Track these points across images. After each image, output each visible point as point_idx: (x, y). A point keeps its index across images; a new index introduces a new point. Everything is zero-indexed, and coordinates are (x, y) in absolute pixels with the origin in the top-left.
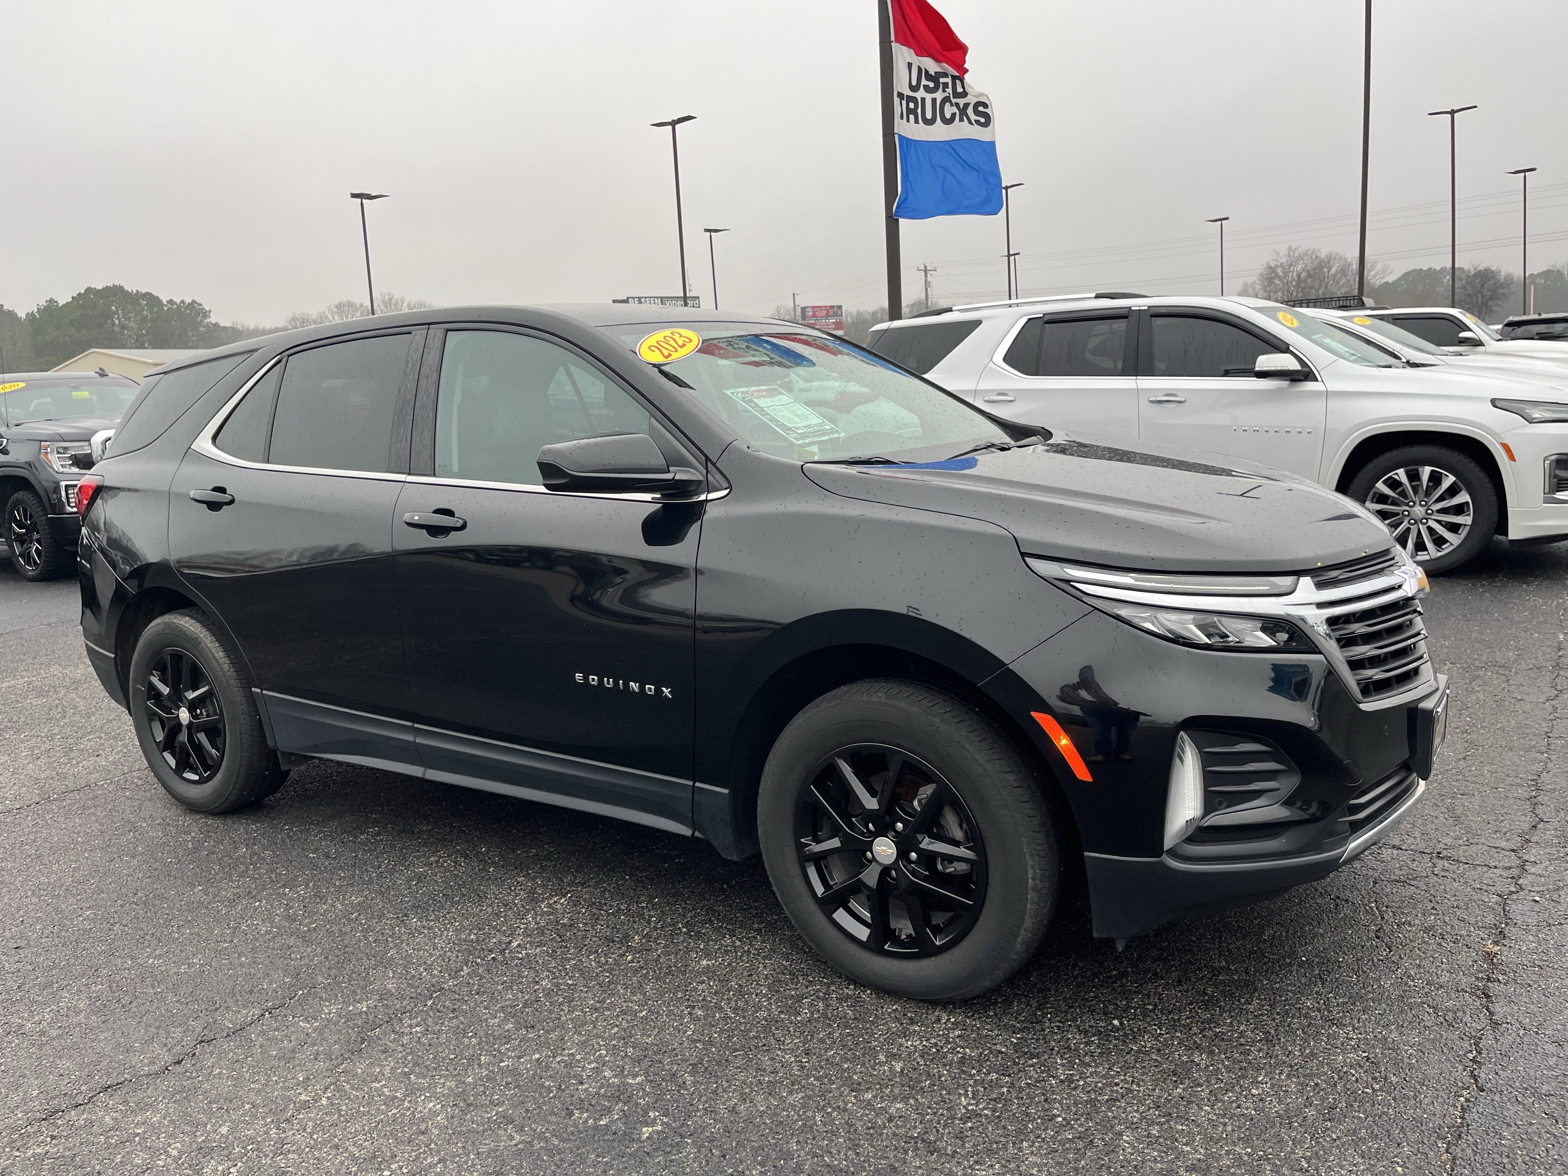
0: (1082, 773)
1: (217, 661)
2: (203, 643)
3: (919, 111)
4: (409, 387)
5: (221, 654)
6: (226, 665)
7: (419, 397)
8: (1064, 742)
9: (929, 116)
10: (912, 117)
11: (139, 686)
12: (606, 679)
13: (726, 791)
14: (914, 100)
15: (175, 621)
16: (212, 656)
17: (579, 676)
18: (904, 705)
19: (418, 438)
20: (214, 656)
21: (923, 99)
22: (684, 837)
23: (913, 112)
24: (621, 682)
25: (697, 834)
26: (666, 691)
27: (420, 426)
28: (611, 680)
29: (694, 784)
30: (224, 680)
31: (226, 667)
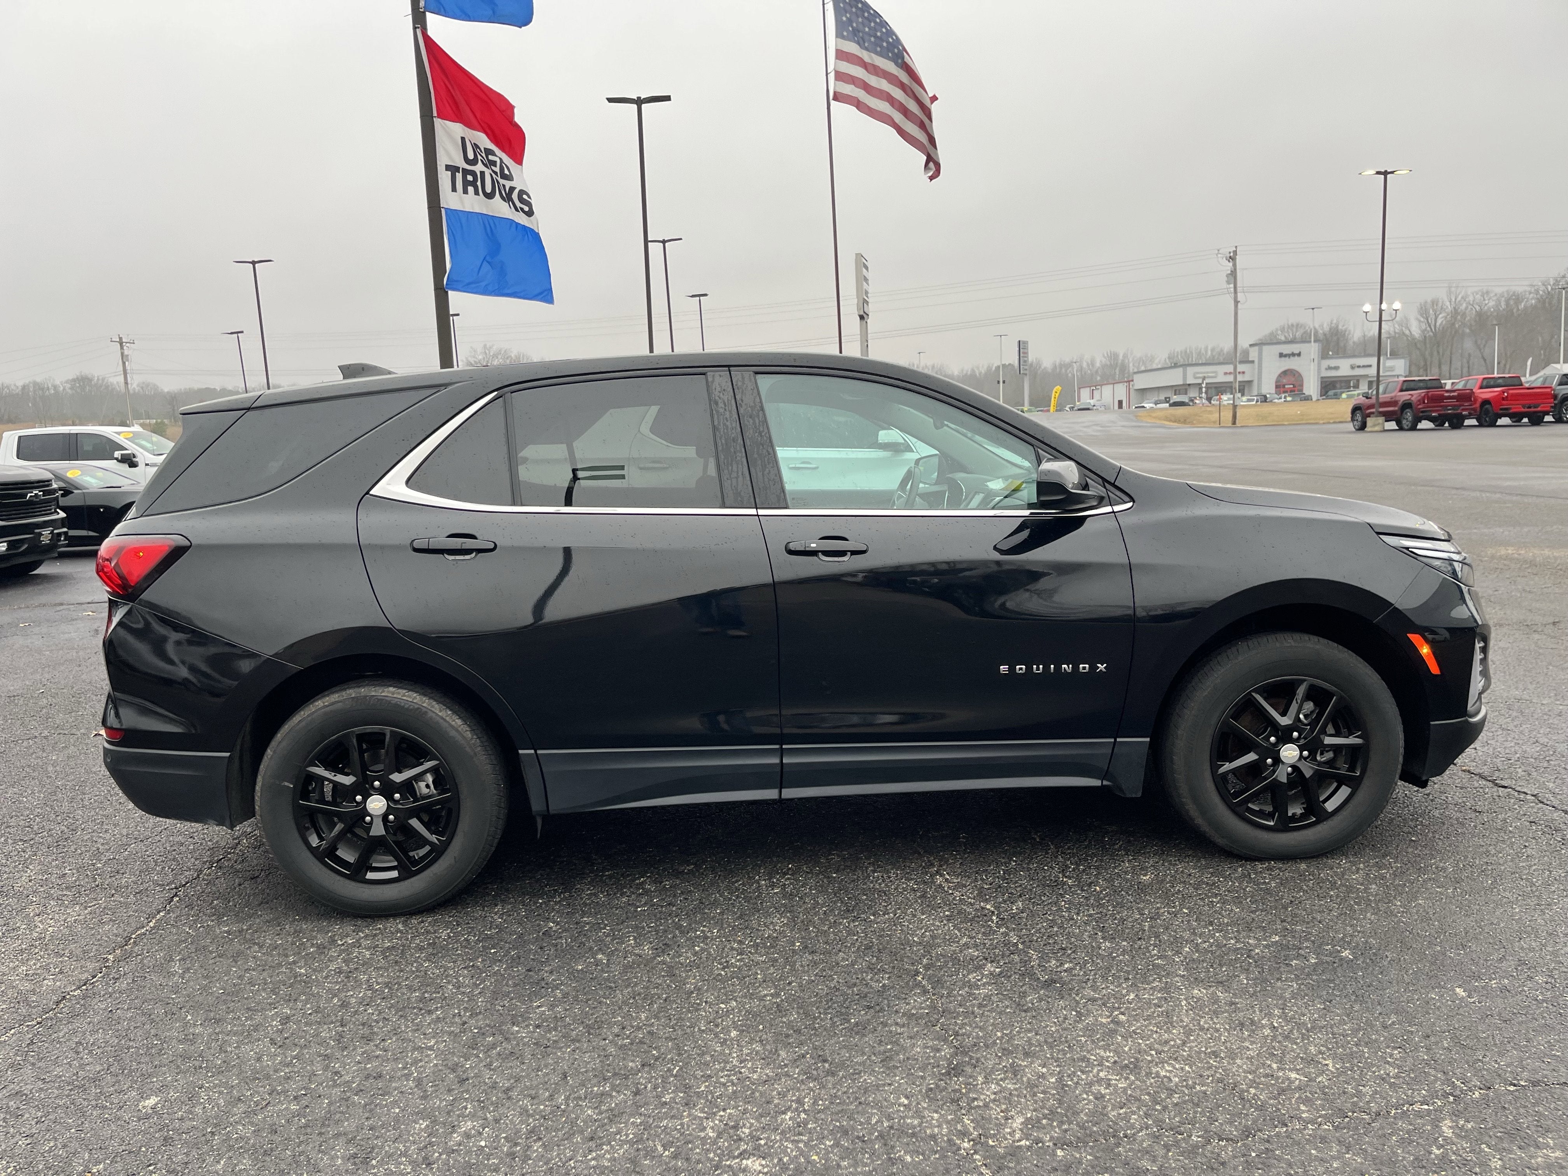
0: (1435, 669)
1: (457, 730)
2: (430, 713)
3: (479, 183)
4: (730, 426)
5: (459, 722)
6: (468, 733)
7: (746, 435)
8: (1425, 650)
9: (489, 189)
10: (471, 189)
11: (286, 784)
12: (1035, 666)
13: (1148, 739)
14: (473, 173)
15: (373, 694)
16: (447, 725)
17: (1004, 668)
18: (1309, 645)
19: (760, 474)
20: (450, 724)
21: (482, 173)
22: (1097, 787)
23: (473, 184)
24: (1052, 666)
25: (1105, 783)
26: (1101, 667)
27: (759, 462)
28: (1041, 666)
29: (1115, 740)
30: (468, 749)
31: (469, 735)
